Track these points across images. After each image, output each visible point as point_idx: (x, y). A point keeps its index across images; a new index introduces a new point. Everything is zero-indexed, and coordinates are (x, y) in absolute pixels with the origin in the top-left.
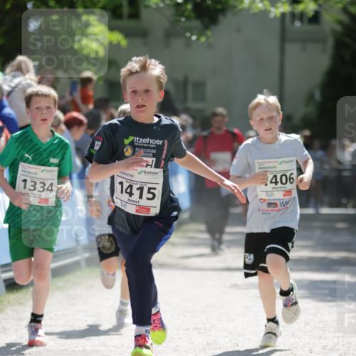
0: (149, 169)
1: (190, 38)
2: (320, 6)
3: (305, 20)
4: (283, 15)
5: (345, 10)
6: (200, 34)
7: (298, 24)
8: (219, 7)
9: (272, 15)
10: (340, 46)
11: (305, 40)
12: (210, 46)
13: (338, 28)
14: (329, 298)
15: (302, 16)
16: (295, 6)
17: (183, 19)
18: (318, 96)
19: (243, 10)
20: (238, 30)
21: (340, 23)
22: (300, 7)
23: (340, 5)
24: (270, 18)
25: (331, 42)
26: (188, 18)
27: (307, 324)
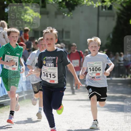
0: (52, 68)
1: (64, 15)
2: (112, 3)
3: (107, 8)
4: (99, 6)
5: (121, 5)
6: (68, 14)
7: (104, 10)
8: (75, 4)
9: (94, 7)
10: (119, 18)
11: (107, 16)
12: (72, 18)
13: (119, 11)
14: (115, 111)
15: (105, 7)
16: (103, 3)
17: (62, 8)
18: (111, 36)
19: (84, 4)
20: (82, 12)
21: (119, 9)
22: (105, 4)
23: (120, 3)
24: (94, 8)
25: (116, 17)
26: (63, 8)
27: (107, 120)
